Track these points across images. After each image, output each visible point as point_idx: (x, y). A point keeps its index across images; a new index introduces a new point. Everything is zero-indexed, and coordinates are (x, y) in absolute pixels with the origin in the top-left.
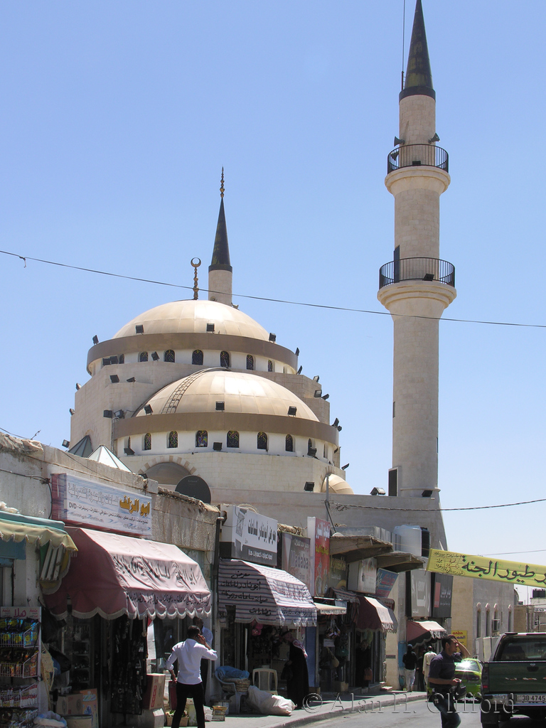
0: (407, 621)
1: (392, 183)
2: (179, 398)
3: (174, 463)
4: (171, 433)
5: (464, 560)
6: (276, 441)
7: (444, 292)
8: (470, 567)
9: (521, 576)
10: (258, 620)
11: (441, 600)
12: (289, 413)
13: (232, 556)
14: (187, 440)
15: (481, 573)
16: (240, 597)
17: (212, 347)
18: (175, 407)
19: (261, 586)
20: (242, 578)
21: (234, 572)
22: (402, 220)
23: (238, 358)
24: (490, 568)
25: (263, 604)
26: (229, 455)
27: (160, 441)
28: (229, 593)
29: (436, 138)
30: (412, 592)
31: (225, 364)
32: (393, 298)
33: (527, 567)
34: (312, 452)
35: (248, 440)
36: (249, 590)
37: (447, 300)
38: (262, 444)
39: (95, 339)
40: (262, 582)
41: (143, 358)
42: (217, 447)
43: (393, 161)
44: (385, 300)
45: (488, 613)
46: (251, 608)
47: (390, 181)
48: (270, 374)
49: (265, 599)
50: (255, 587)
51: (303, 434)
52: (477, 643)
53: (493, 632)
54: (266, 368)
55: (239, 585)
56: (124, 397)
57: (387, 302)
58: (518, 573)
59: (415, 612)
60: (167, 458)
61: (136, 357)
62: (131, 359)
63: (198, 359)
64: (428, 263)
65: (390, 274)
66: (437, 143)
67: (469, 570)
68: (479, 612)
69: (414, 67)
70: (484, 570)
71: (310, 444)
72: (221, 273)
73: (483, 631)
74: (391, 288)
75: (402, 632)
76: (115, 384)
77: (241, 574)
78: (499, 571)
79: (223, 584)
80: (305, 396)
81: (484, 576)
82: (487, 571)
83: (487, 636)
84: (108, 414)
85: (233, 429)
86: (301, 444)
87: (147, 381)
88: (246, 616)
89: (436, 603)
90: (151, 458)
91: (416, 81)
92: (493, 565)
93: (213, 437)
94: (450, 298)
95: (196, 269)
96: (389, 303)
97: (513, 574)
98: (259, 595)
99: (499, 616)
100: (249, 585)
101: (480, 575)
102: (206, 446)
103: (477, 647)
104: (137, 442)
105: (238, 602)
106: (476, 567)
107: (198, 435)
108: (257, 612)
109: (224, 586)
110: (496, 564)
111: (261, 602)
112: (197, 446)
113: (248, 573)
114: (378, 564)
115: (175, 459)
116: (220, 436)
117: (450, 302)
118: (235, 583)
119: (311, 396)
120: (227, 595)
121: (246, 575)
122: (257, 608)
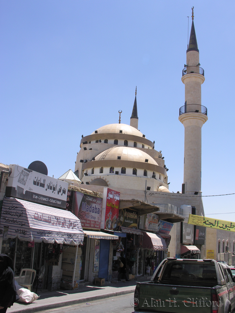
0: (181, 245)
1: (184, 79)
2: (105, 155)
3: (101, 179)
4: (101, 168)
5: (204, 220)
6: (140, 172)
7: (203, 117)
8: (207, 223)
9: (229, 227)
10: (19, 237)
11: (199, 237)
12: (145, 161)
13: (11, 195)
14: (106, 170)
15: (211, 225)
16: (12, 221)
17: (121, 139)
18: (104, 158)
19: (23, 215)
20: (14, 209)
21: (10, 205)
22: (187, 92)
23: (131, 143)
24: (215, 223)
25: (23, 226)
26: (122, 176)
27: (97, 170)
28: (7, 218)
29: (199, 64)
30: (183, 233)
31: (126, 144)
32: (184, 119)
33: (231, 223)
34: (154, 177)
35: (129, 171)
36: (16, 217)
37: (204, 120)
38: (135, 172)
39: (82, 136)
40: (24, 212)
41: (97, 142)
42: (117, 173)
43: (184, 73)
44: (181, 120)
45: (224, 243)
46: (16, 228)
47: (183, 79)
48: (143, 149)
49: (24, 223)
50: (20, 216)
51: (151, 170)
52: (218, 255)
53: (226, 251)
54: (141, 147)
55: (12, 214)
56: (88, 155)
57: (182, 120)
58: (227, 226)
59: (184, 241)
60: (99, 177)
61: (94, 141)
62: (93, 142)
63: (116, 143)
64: (196, 107)
65: (183, 111)
66: (200, 66)
67: (206, 224)
68: (219, 243)
69: (191, 42)
70: (213, 224)
71: (154, 173)
72: (134, 119)
73: (221, 250)
74: (183, 116)
75: (178, 250)
76: (85, 151)
77: (14, 207)
78: (219, 225)
79: (4, 212)
80: (155, 157)
81: (213, 227)
82: (214, 225)
83: (223, 252)
84: (82, 161)
85: (124, 167)
86: (150, 173)
87: (96, 150)
88: (13, 234)
89: (197, 238)
90: (93, 177)
91: (192, 46)
92: (217, 222)
93: (116, 169)
94: (205, 120)
95: (120, 114)
96: (183, 121)
97: (225, 226)
98: (21, 221)
99: (229, 244)
100: (17, 214)
101: (211, 226)
102: (113, 173)
103: (218, 257)
104: (89, 171)
105: (11, 225)
106: (209, 223)
107: (111, 169)
108: (19, 232)
109: (4, 214)
110: (218, 221)
111: (22, 225)
112: (110, 173)
113: (17, 206)
114: (159, 218)
115: (102, 178)
116: (119, 169)
117: (206, 121)
118: (10, 212)
119: (157, 157)
120: (5, 219)
121: (16, 207)
122: (19, 229)
